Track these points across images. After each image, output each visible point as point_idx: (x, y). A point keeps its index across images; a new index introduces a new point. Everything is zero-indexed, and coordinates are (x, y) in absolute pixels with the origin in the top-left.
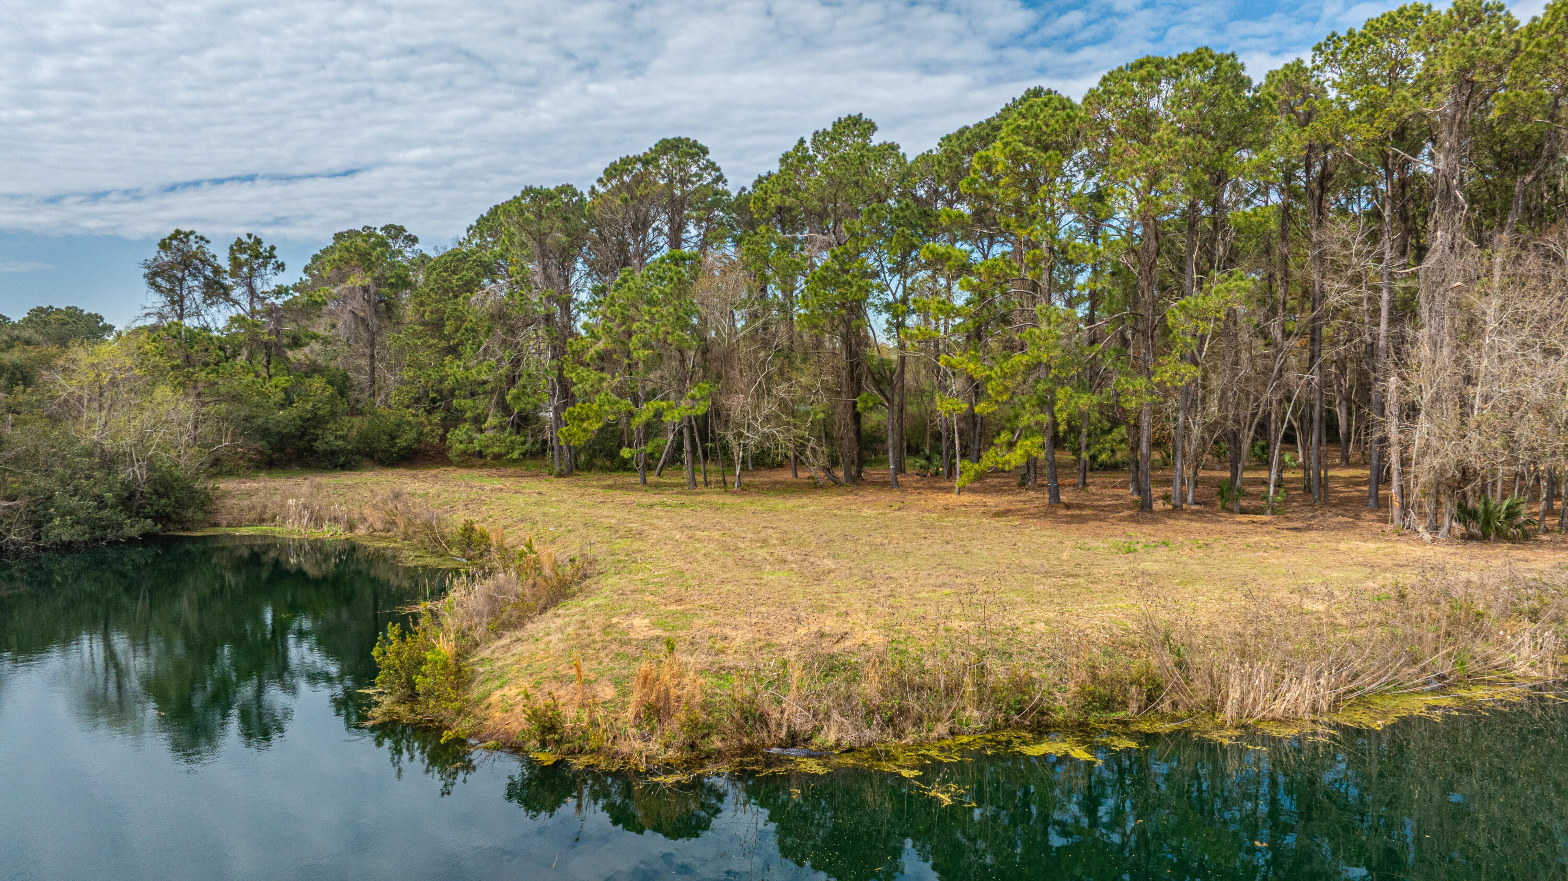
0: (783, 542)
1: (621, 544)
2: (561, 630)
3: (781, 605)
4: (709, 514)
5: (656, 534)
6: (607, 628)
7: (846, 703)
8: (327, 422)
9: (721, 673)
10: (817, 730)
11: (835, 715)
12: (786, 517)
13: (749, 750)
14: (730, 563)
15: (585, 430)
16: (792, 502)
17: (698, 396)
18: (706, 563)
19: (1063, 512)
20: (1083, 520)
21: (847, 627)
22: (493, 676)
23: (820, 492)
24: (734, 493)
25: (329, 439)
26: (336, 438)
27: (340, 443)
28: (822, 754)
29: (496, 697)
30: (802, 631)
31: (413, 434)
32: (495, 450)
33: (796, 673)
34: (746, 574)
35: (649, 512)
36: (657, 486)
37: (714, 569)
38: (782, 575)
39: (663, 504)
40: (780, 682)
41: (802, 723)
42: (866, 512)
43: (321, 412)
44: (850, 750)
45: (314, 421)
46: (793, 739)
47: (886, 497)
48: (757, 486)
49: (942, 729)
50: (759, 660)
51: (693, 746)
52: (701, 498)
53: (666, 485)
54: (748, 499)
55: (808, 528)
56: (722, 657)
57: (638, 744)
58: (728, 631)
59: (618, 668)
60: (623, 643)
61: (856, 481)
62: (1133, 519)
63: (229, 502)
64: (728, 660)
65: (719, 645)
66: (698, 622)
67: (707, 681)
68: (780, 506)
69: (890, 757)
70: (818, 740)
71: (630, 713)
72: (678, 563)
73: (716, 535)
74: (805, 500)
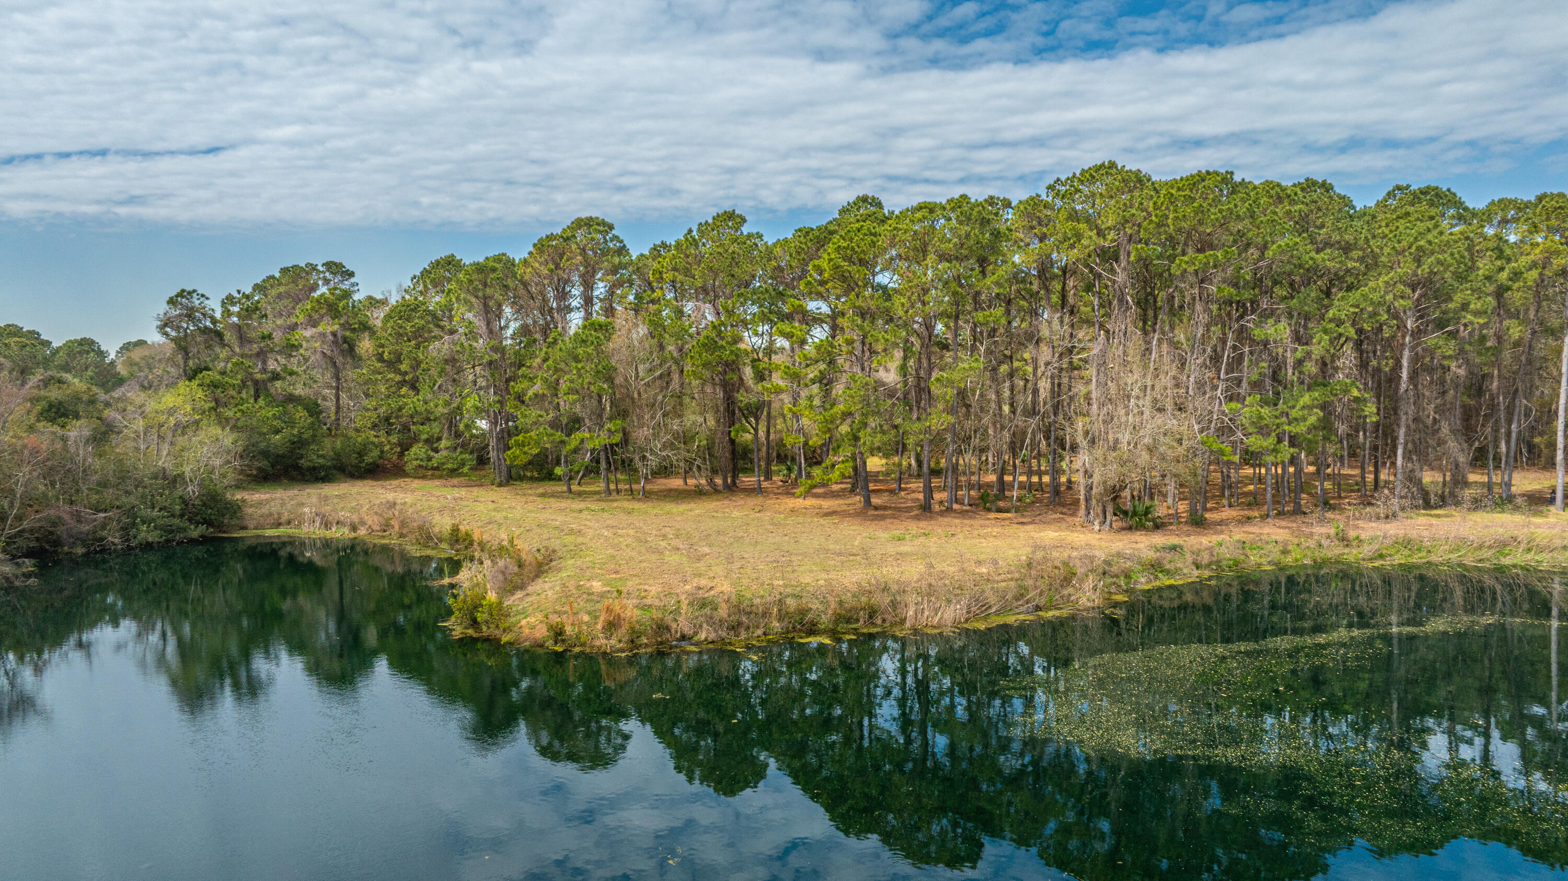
0: (677, 536)
1: (569, 539)
2: (552, 588)
3: (677, 572)
4: (623, 517)
5: (590, 533)
6: (578, 587)
7: (710, 620)
8: (309, 444)
9: (645, 608)
10: (696, 633)
11: (705, 625)
12: (679, 518)
13: (661, 643)
14: (643, 550)
15: (525, 453)
16: (683, 507)
17: (613, 429)
18: (628, 550)
19: (873, 512)
20: (883, 518)
21: (713, 584)
22: (518, 613)
23: (704, 498)
24: (639, 500)
25: (313, 457)
26: (319, 456)
27: (321, 461)
28: (697, 644)
29: (524, 622)
30: (687, 587)
31: (376, 453)
32: (450, 466)
33: (684, 607)
34: (654, 557)
35: (580, 515)
36: (580, 494)
37: (634, 554)
38: (677, 557)
39: (588, 509)
40: (677, 611)
41: (688, 631)
42: (736, 514)
43: (305, 436)
44: (713, 642)
45: (299, 444)
46: (683, 637)
47: (752, 501)
48: (656, 493)
49: (759, 632)
50: (665, 601)
51: (632, 641)
52: (615, 504)
53: (585, 492)
54: (650, 504)
55: (694, 526)
56: (645, 600)
57: (604, 641)
58: (647, 587)
59: (589, 606)
60: (589, 594)
61: (732, 489)
62: (917, 518)
63: (250, 511)
64: (648, 601)
65: (643, 594)
66: (630, 583)
67: (638, 612)
68: (674, 510)
69: (730, 644)
70: (696, 638)
71: (599, 627)
72: (610, 551)
73: (631, 532)
74: (692, 505)
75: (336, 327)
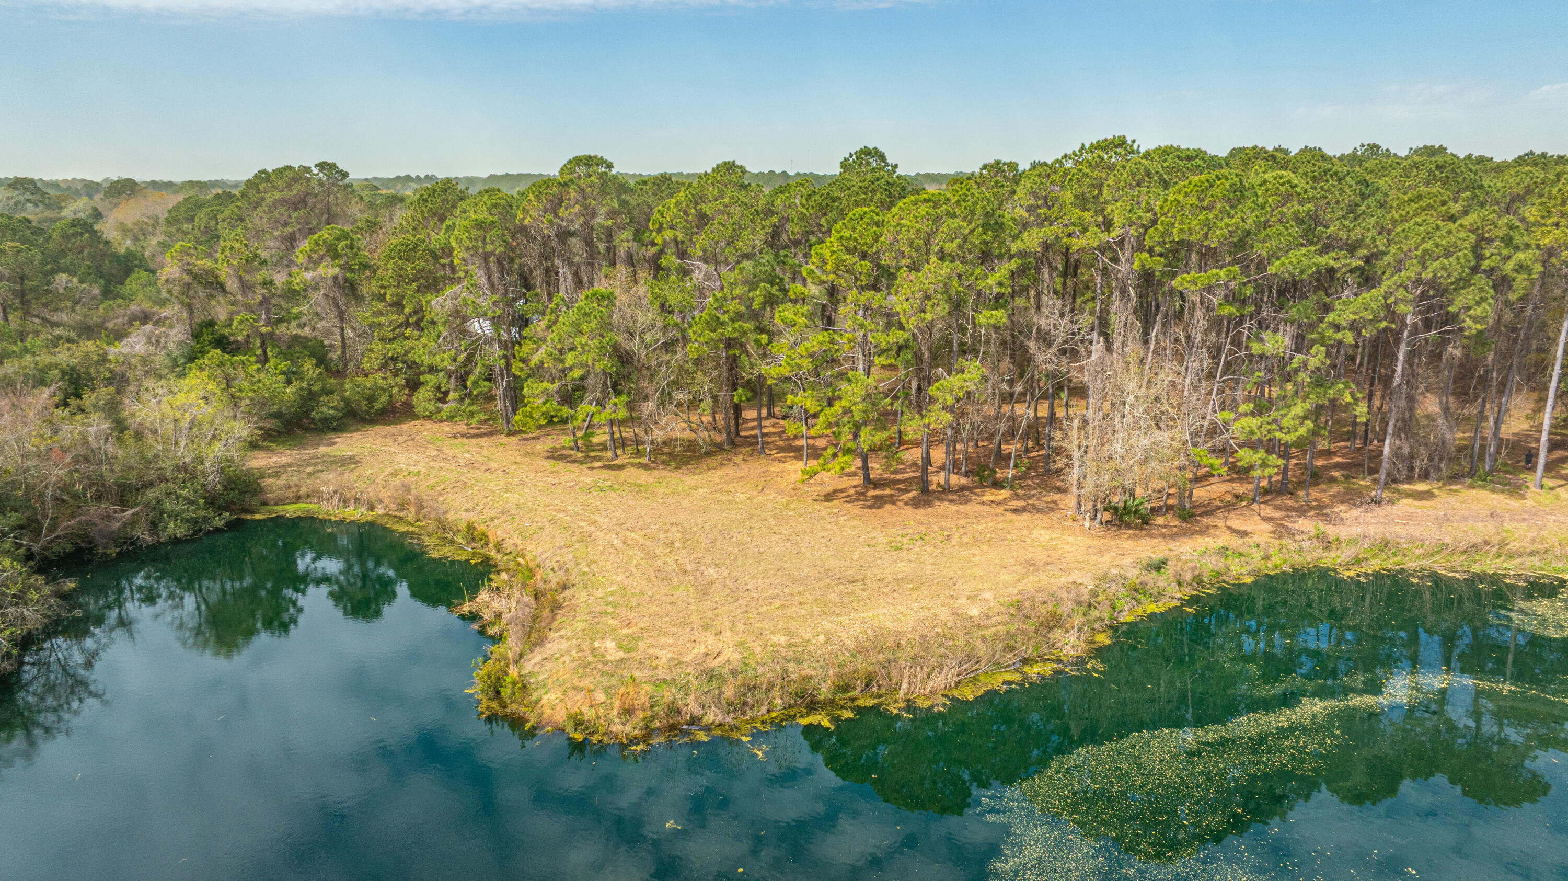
2: (569, 652)
4: (631, 501)
6: (593, 651)
7: (718, 700)
8: (319, 396)
9: (657, 683)
10: (704, 714)
11: (712, 707)
12: (685, 504)
13: (672, 727)
16: (688, 481)
19: (873, 493)
21: (719, 650)
22: (539, 685)
23: (708, 461)
24: (645, 466)
25: (324, 410)
26: (329, 408)
30: (696, 653)
32: (459, 419)
33: (693, 681)
35: (589, 499)
36: (587, 452)
38: (684, 590)
40: (686, 687)
41: (696, 710)
43: (315, 388)
44: (720, 726)
45: (309, 398)
46: (694, 721)
47: (755, 469)
49: (764, 710)
50: (675, 673)
51: (646, 728)
52: (622, 476)
54: (656, 474)
56: (656, 671)
57: (620, 727)
58: (657, 652)
59: (605, 681)
60: (604, 663)
61: (735, 443)
63: (268, 481)
64: (659, 673)
65: (654, 664)
66: (641, 645)
67: (651, 688)
68: (680, 488)
69: (737, 729)
70: (705, 720)
71: (615, 712)
74: (697, 477)
75: (337, 270)
